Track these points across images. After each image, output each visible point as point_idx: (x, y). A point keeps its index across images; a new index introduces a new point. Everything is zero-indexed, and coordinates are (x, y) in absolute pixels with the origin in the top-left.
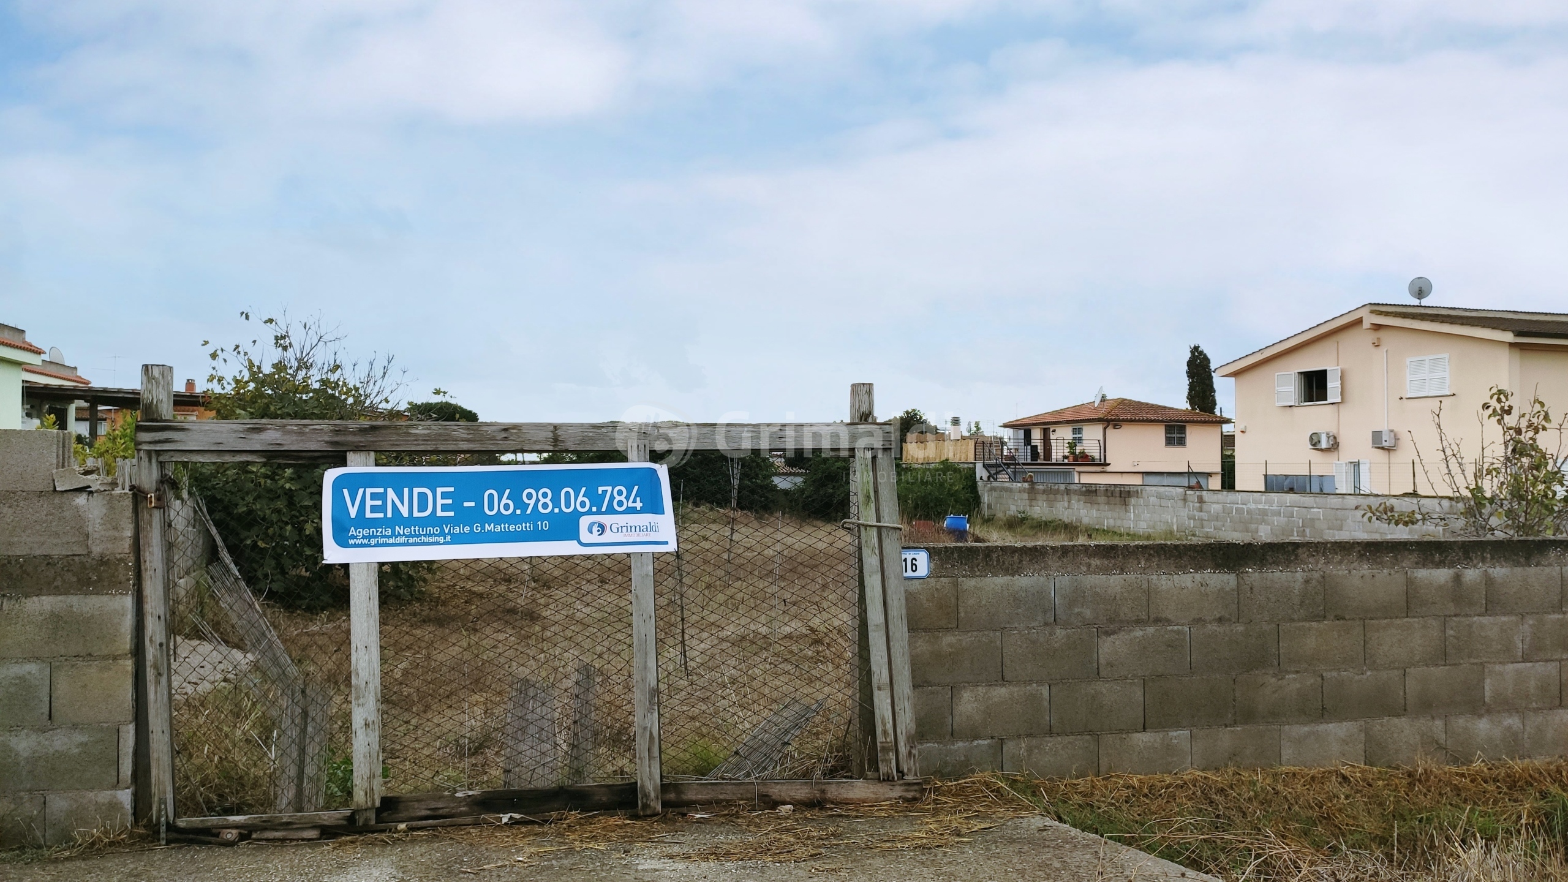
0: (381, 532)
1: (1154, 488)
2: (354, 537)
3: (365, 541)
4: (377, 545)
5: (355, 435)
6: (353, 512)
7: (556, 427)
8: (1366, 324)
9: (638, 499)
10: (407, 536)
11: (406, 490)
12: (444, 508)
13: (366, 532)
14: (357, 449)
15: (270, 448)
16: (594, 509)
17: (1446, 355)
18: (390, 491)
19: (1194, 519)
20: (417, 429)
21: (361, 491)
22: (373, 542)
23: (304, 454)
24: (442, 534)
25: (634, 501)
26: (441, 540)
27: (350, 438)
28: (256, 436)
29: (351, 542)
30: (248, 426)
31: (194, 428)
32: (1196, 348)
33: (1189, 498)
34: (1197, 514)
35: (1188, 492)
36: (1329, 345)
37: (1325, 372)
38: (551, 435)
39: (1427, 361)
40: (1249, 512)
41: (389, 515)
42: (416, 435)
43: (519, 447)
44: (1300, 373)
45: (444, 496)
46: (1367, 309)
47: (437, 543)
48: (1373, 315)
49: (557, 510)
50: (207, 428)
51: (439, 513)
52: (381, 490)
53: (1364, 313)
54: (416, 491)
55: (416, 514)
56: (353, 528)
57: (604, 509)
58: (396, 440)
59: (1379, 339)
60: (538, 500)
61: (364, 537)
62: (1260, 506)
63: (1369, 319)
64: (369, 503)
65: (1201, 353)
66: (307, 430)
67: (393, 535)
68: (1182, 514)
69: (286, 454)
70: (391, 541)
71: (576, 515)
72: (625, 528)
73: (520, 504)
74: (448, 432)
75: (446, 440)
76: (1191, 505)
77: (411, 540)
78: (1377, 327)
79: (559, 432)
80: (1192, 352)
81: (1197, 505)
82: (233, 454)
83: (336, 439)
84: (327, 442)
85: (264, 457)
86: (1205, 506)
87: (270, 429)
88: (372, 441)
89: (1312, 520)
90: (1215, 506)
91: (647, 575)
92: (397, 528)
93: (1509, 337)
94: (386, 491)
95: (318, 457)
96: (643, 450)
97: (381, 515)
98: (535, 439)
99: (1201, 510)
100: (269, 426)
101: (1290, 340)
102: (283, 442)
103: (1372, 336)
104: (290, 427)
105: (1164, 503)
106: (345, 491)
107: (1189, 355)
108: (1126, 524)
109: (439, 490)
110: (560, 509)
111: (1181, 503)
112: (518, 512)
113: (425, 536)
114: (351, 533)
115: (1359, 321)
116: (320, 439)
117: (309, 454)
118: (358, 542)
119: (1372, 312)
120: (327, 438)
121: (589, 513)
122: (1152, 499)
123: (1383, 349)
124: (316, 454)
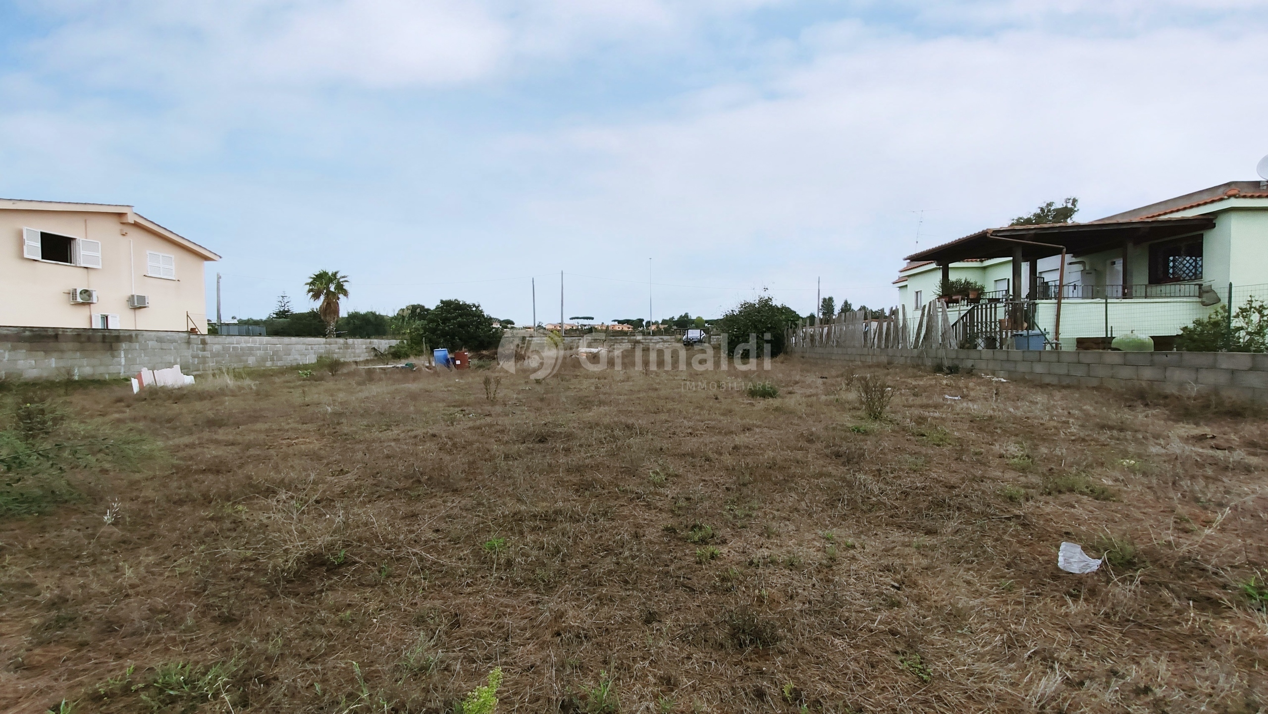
1: (154, 333)
17: (173, 257)
19: (198, 357)
33: (192, 341)
34: (201, 353)
35: (191, 336)
36: (79, 222)
40: (242, 349)
62: (249, 345)
68: (186, 354)
76: (195, 346)
81: (201, 346)
86: (208, 347)
89: (277, 351)
90: (216, 346)
99: (204, 350)
105: (165, 346)
108: (113, 369)
111: (184, 346)
122: (150, 343)
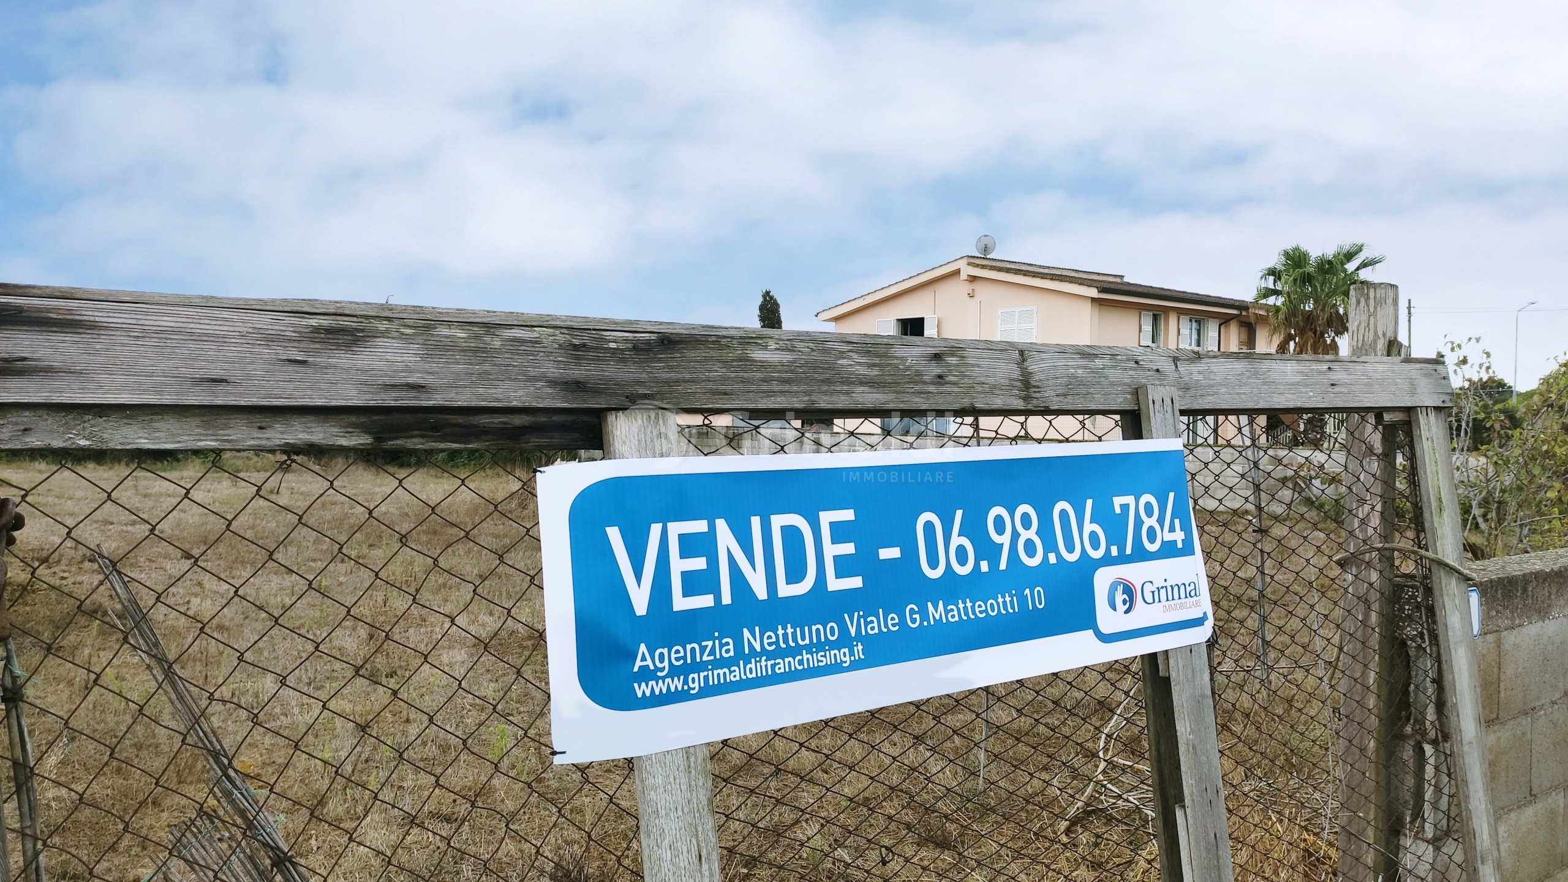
0: (712, 652)
2: (647, 675)
3: (677, 684)
4: (707, 691)
5: (623, 360)
6: (640, 599)
7: (1023, 353)
8: (963, 276)
9: (1177, 521)
10: (770, 656)
11: (756, 521)
12: (844, 567)
13: (674, 655)
14: (629, 401)
15: (390, 399)
16: (1114, 551)
17: (1035, 308)
18: (721, 525)
20: (765, 348)
21: (656, 529)
22: (696, 682)
23: (484, 420)
24: (845, 641)
25: (1172, 529)
26: (843, 655)
27: (612, 371)
28: (341, 359)
29: (642, 690)
30: (314, 322)
31: (117, 319)
32: (768, 293)
36: (926, 295)
37: (922, 319)
38: (1016, 373)
39: (1017, 313)
41: (726, 599)
42: (764, 366)
43: (966, 402)
44: (898, 320)
45: (839, 532)
46: (965, 261)
47: (836, 668)
48: (970, 267)
49: (1052, 558)
50: (167, 322)
51: (834, 584)
52: (701, 526)
53: (962, 265)
54: (778, 521)
55: (785, 590)
56: (643, 648)
57: (1128, 551)
58: (724, 380)
59: (973, 290)
60: (1015, 535)
61: (674, 672)
63: (967, 271)
64: (678, 566)
65: (771, 298)
66: (497, 343)
67: (742, 656)
69: (433, 419)
70: (736, 674)
71: (1087, 567)
72: (1163, 592)
73: (987, 550)
74: (831, 359)
75: (828, 381)
77: (781, 667)
78: (973, 279)
79: (1033, 366)
80: (764, 296)
82: (259, 419)
83: (576, 373)
84: (553, 383)
85: (365, 429)
87: (384, 334)
88: (667, 382)
91: (1203, 696)
92: (746, 633)
93: (1093, 293)
94: (712, 527)
95: (524, 430)
96: (1170, 410)
97: (707, 601)
98: (991, 381)
100: (383, 326)
101: (892, 287)
102: (429, 380)
103: (967, 287)
104: (445, 331)
106: (614, 534)
107: (761, 299)
109: (826, 518)
110: (1059, 556)
112: (984, 566)
113: (809, 649)
114: (638, 663)
115: (957, 272)
116: (533, 372)
117: (498, 420)
118: (660, 687)
119: (969, 264)
120: (552, 370)
121: (1107, 561)
123: (977, 300)
124: (517, 420)
